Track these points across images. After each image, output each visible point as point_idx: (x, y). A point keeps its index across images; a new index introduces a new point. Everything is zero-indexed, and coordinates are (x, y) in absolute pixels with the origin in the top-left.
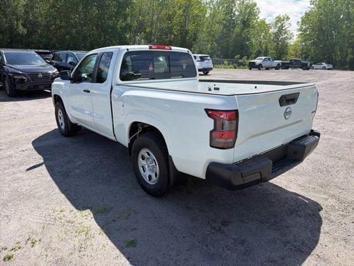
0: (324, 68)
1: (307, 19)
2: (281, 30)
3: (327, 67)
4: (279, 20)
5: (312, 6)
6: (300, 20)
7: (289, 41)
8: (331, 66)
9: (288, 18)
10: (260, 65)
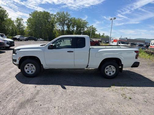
0: (41, 40)
1: (29, 21)
2: (20, 24)
3: (42, 40)
4: (18, 19)
5: (30, 16)
6: (27, 21)
7: (24, 29)
8: (43, 40)
9: (22, 20)
10: (19, 39)
